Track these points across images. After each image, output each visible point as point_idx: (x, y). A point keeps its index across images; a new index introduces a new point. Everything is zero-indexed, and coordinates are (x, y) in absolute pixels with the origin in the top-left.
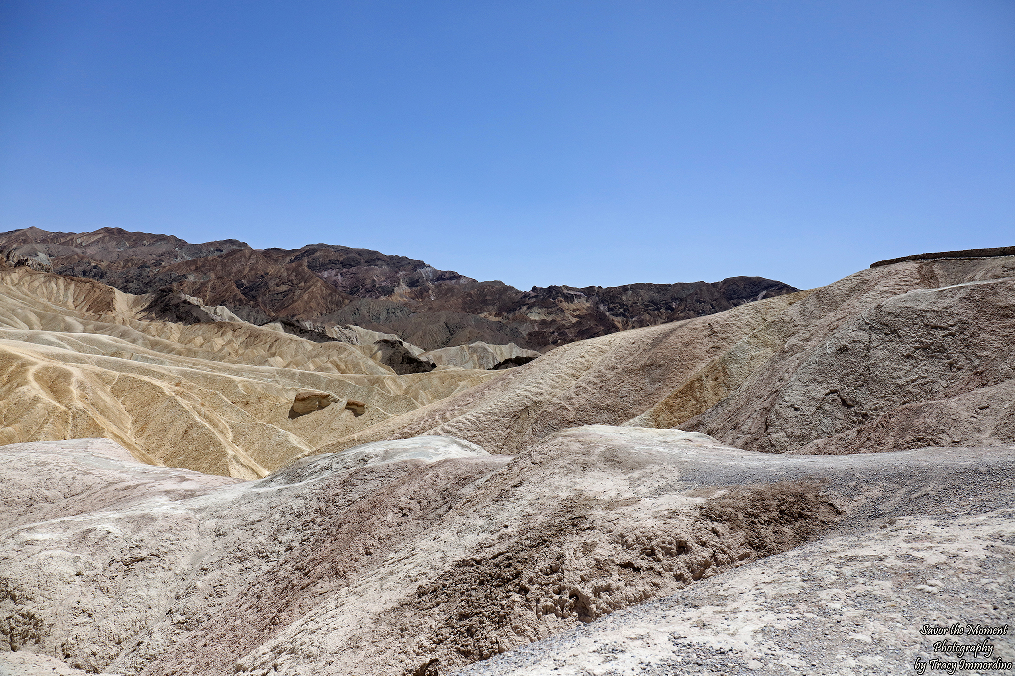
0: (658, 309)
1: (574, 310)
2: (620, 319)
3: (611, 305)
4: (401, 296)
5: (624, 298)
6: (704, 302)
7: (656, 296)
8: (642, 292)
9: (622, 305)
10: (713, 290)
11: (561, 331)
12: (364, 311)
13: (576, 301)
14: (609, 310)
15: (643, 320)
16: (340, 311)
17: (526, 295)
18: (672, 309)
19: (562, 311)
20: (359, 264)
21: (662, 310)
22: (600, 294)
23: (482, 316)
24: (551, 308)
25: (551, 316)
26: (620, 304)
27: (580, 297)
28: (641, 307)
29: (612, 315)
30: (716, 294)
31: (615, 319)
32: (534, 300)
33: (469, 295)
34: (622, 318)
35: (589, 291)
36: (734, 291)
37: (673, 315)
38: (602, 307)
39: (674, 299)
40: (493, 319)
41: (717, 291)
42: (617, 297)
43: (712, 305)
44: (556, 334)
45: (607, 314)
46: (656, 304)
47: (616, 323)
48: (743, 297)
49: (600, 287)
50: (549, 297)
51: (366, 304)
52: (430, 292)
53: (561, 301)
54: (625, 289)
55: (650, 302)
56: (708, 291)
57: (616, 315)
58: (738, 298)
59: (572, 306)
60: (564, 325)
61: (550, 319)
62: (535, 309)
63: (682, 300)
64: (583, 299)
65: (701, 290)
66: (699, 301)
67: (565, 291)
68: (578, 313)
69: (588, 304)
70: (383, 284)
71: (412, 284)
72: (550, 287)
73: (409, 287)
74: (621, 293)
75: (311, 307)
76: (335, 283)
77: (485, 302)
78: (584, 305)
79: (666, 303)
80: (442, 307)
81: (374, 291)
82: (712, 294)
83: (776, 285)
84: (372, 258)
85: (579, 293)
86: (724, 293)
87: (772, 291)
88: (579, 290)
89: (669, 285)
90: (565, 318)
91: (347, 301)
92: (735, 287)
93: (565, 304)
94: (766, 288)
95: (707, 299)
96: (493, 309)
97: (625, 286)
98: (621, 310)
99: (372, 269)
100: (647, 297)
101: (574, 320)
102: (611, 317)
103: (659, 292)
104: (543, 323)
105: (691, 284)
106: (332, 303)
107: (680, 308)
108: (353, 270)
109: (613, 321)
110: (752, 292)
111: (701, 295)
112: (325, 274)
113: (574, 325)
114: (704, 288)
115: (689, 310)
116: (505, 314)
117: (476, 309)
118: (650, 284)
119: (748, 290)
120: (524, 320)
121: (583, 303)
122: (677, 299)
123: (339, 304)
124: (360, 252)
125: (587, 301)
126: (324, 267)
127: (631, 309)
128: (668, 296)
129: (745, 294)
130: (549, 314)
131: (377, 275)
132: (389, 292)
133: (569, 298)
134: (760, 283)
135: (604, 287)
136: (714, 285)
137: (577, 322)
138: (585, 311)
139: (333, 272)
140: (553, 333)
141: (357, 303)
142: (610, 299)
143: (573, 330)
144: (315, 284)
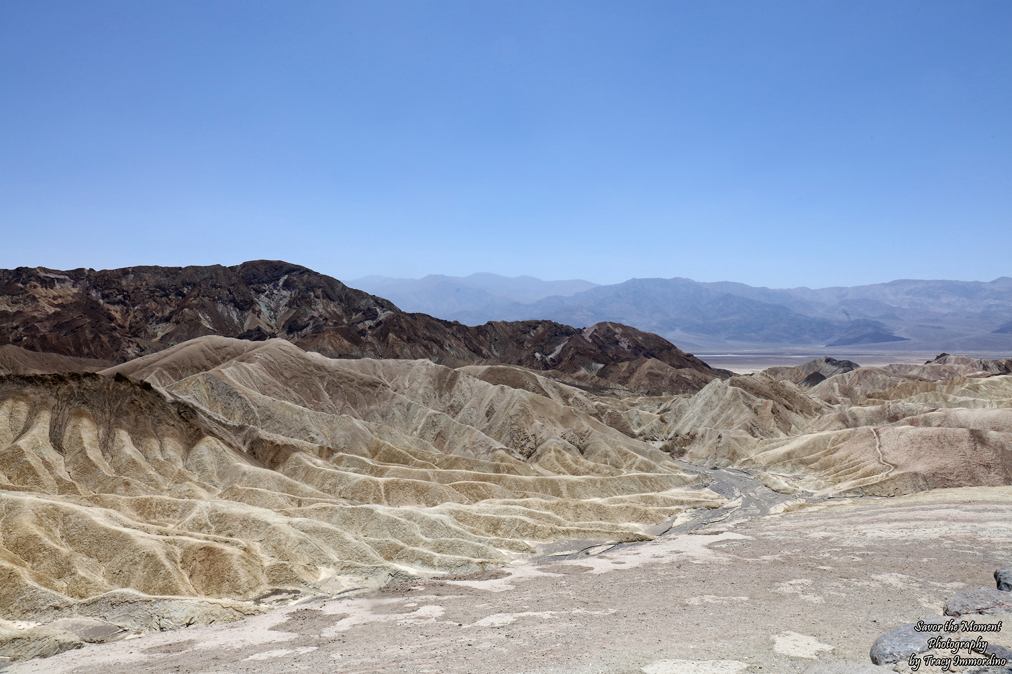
0: (167, 295)
1: (55, 298)
2: (118, 308)
3: (106, 292)
5: (124, 283)
6: (220, 287)
7: (164, 280)
8: (147, 276)
9: (121, 291)
10: (231, 274)
11: (29, 326)
13: (58, 286)
14: (103, 297)
15: (147, 308)
18: (184, 296)
19: (34, 299)
21: (172, 297)
22: (91, 278)
24: (18, 295)
25: (18, 305)
26: (118, 290)
27: (63, 281)
28: (146, 293)
29: (108, 303)
30: (234, 278)
31: (111, 307)
34: (121, 306)
35: (77, 275)
36: (254, 275)
37: (184, 302)
38: (94, 294)
39: (185, 284)
41: (236, 276)
42: (114, 282)
43: (229, 290)
44: (21, 329)
45: (101, 301)
46: (163, 289)
47: (113, 313)
48: (263, 282)
49: (91, 270)
50: (18, 281)
53: (35, 287)
54: (125, 272)
55: (156, 287)
56: (225, 275)
57: (114, 303)
58: (259, 283)
59: (52, 292)
60: (35, 317)
61: (15, 309)
63: (195, 285)
64: (68, 285)
65: (216, 273)
66: (214, 286)
67: (42, 274)
68: (60, 301)
69: (75, 291)
72: (19, 269)
74: (119, 277)
78: (70, 291)
79: (176, 289)
82: (230, 279)
83: (298, 270)
85: (62, 277)
86: (243, 277)
87: (294, 275)
88: (62, 273)
89: (180, 268)
90: (39, 308)
92: (254, 270)
93: (41, 290)
94: (287, 273)
95: (224, 284)
97: (125, 269)
98: (120, 297)
100: (152, 282)
101: (51, 310)
102: (107, 306)
103: (167, 276)
104: (3, 314)
105: (206, 267)
107: (193, 294)
109: (108, 310)
110: (274, 277)
111: (217, 279)
113: (49, 317)
114: (220, 272)
115: (203, 296)
118: (156, 267)
119: (269, 274)
121: (68, 289)
122: (189, 284)
125: (74, 286)
127: (132, 296)
128: (178, 281)
129: (265, 278)
130: (15, 303)
133: (48, 283)
134: (281, 267)
135: (97, 269)
136: (231, 268)
137: (54, 313)
138: (70, 298)
140: (17, 328)
142: (104, 284)
143: (47, 324)
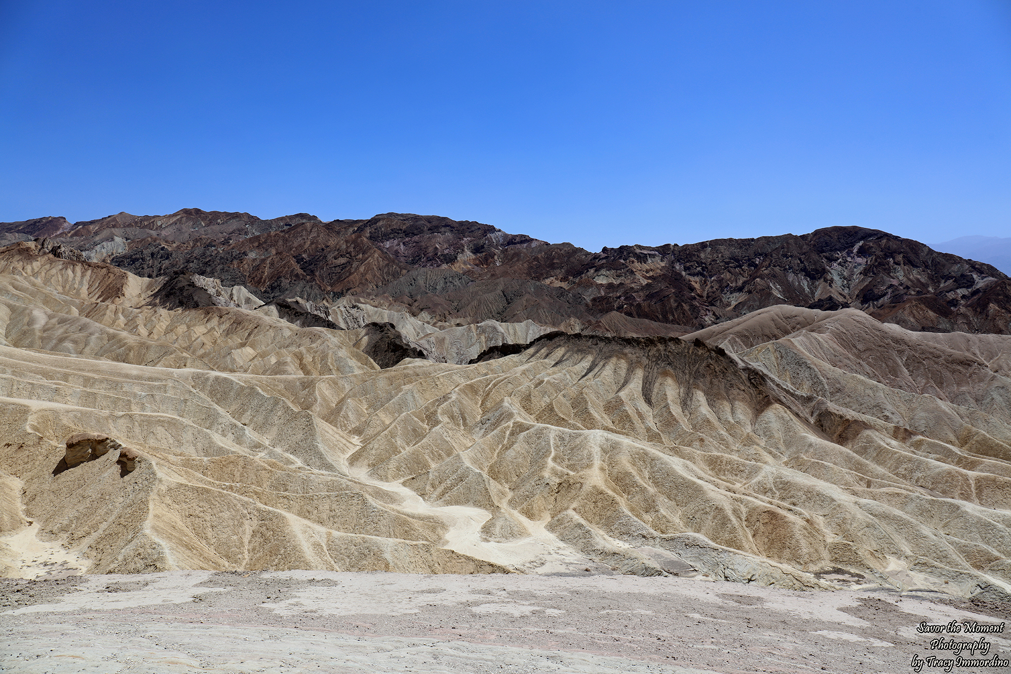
0: (740, 266)
1: (647, 271)
2: (697, 279)
3: (688, 264)
4: (465, 263)
5: (702, 255)
6: (791, 256)
7: (737, 252)
8: (722, 248)
9: (700, 263)
10: (802, 242)
11: (628, 295)
12: (421, 282)
13: (650, 261)
14: (686, 269)
15: (723, 279)
16: (395, 282)
17: (596, 257)
18: (756, 266)
19: (632, 272)
20: (422, 232)
21: (745, 267)
22: (675, 252)
23: (548, 281)
24: (620, 269)
25: (620, 278)
26: (697, 263)
27: (653, 256)
28: (721, 264)
29: (689, 274)
30: (805, 247)
31: (692, 278)
32: (604, 261)
33: (536, 259)
34: (700, 277)
35: (664, 250)
36: (826, 243)
37: (756, 272)
38: (678, 266)
39: (757, 255)
40: (558, 284)
41: (807, 244)
42: (694, 255)
43: (800, 259)
44: (623, 298)
45: (684, 273)
46: (737, 260)
47: (693, 283)
48: (836, 250)
49: (676, 245)
50: (620, 258)
51: (425, 275)
52: (496, 257)
53: (633, 262)
54: (703, 245)
55: (730, 258)
56: (796, 244)
57: (693, 275)
58: (831, 251)
59: (646, 266)
60: (632, 288)
61: (618, 282)
62: (603, 272)
63: (766, 255)
64: (658, 259)
65: (788, 243)
66: (785, 256)
67: (638, 251)
68: (651, 274)
69: (663, 264)
70: (446, 252)
71: (477, 250)
72: (622, 248)
73: (474, 253)
74: (698, 251)
75: (366, 280)
76: (397, 253)
77: (552, 266)
78: (658, 264)
79: (749, 260)
80: (505, 274)
81: (436, 259)
82: (801, 248)
83: (875, 234)
84: (438, 224)
85: (653, 252)
86: (814, 245)
87: (870, 241)
88: (653, 249)
89: (753, 240)
90: (636, 281)
91: (404, 271)
92: (827, 238)
93: (637, 265)
94: (862, 238)
95: (795, 253)
96: (561, 273)
97: (703, 243)
98: (699, 269)
99: (435, 237)
100: (727, 254)
101: (645, 282)
102: (688, 277)
103: (741, 247)
104: (610, 286)
105: (777, 237)
106: (388, 273)
107: (764, 264)
108: (416, 238)
109: (689, 281)
110: (847, 244)
111: (788, 248)
112: (388, 244)
113: (643, 288)
114: (791, 241)
115: (774, 266)
116: (571, 278)
117: (542, 274)
118: (731, 240)
119: (842, 241)
120: (589, 284)
121: (658, 263)
122: (761, 255)
123: (396, 275)
124: (429, 219)
125: (662, 261)
126: (386, 237)
127: (710, 267)
128: (751, 252)
129: (838, 246)
130: (618, 276)
131: (440, 242)
132: (451, 259)
133: (642, 258)
134: (856, 233)
135: (680, 245)
136: (803, 237)
137: (647, 284)
138: (659, 271)
139: (396, 242)
140: (620, 297)
141: (414, 273)
142: (687, 258)
143: (641, 294)
144: (372, 255)
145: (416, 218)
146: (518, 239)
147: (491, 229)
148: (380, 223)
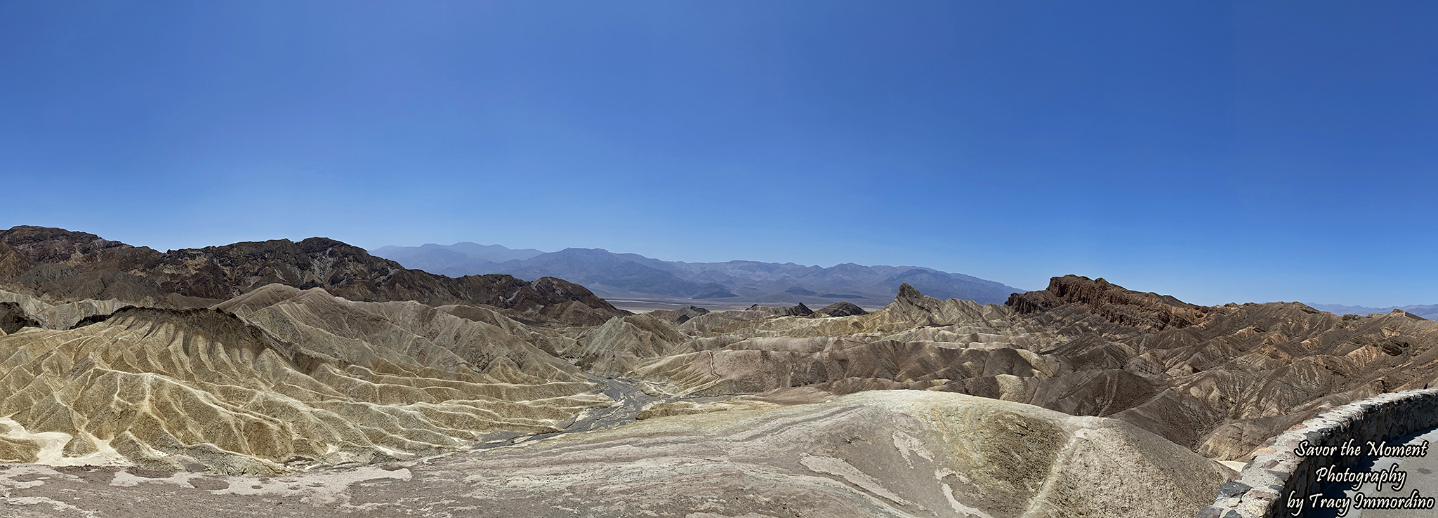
0: (256, 259)
1: (196, 266)
2: (228, 268)
3: (222, 259)
4: (76, 260)
5: (231, 253)
6: (288, 253)
7: (254, 250)
8: (245, 248)
9: (229, 258)
11: (184, 282)
12: (44, 273)
13: (197, 258)
14: (220, 261)
15: (245, 268)
16: (26, 274)
17: (164, 255)
18: (265, 259)
19: (186, 266)
20: (46, 239)
21: (259, 260)
22: (214, 252)
23: (133, 272)
24: (179, 264)
25: (179, 271)
27: (200, 255)
28: (245, 258)
29: (223, 266)
30: (298, 249)
31: (225, 268)
32: (169, 259)
33: (125, 257)
34: (230, 267)
35: (206, 250)
37: (266, 263)
38: (215, 260)
40: (139, 274)
42: (226, 253)
43: (295, 257)
44: (180, 284)
45: (219, 265)
46: (254, 255)
47: (225, 271)
49: (214, 247)
50: (179, 257)
51: (47, 268)
52: (98, 256)
53: (187, 260)
54: (232, 246)
55: (250, 254)
57: (226, 266)
59: (194, 262)
60: (186, 277)
61: (178, 273)
62: (168, 266)
63: (272, 252)
64: (202, 257)
67: (190, 252)
68: (199, 267)
69: (205, 260)
70: (63, 252)
71: (84, 251)
72: (180, 250)
73: (82, 253)
74: (229, 250)
75: (5, 272)
76: (27, 253)
77: (136, 262)
78: (202, 260)
79: (261, 255)
80: (104, 267)
81: (54, 257)
82: (295, 250)
84: (58, 234)
85: (199, 252)
86: (303, 249)
87: (335, 247)
88: (200, 250)
89: (263, 242)
90: (188, 272)
91: (32, 266)
92: (310, 244)
93: (190, 260)
95: (290, 251)
96: (141, 266)
97: (233, 244)
98: (229, 261)
99: (55, 242)
100: (248, 252)
101: (194, 272)
103: (256, 247)
104: (172, 276)
105: (279, 241)
106: (21, 267)
107: (271, 257)
108: (42, 243)
109: (223, 270)
111: (286, 248)
112: (21, 247)
113: (193, 276)
114: (288, 243)
115: (277, 259)
116: (148, 270)
117: (129, 267)
118: (251, 242)
120: (160, 274)
122: (269, 251)
123: (26, 269)
124: (52, 230)
125: (205, 257)
126: (20, 242)
127: (236, 260)
128: (262, 250)
130: (178, 269)
131: (59, 246)
132: (67, 258)
133: (193, 257)
135: (217, 247)
136: (297, 243)
137: (196, 274)
138: (203, 264)
139: (27, 246)
140: (178, 283)
141: (39, 267)
142: (221, 254)
143: (192, 280)
144: (9, 255)
145: (43, 229)
146: (113, 244)
147: (95, 237)
148: (16, 232)
